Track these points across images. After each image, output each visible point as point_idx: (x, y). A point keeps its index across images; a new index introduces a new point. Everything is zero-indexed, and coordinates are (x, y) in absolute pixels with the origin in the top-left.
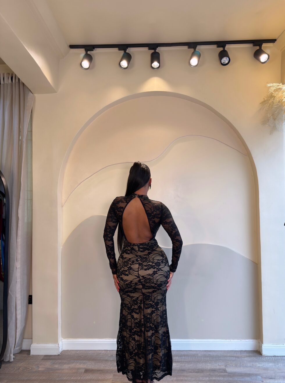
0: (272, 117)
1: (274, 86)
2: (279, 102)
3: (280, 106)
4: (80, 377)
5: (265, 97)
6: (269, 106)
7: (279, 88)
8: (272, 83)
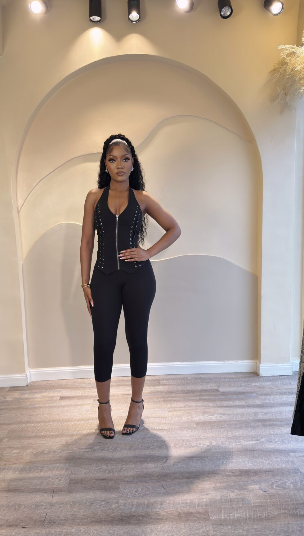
0: (282, 90)
1: (286, 48)
2: (292, 70)
3: (293, 76)
4: (55, 404)
5: (275, 63)
6: (280, 76)
7: (293, 52)
8: (285, 44)
